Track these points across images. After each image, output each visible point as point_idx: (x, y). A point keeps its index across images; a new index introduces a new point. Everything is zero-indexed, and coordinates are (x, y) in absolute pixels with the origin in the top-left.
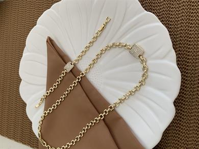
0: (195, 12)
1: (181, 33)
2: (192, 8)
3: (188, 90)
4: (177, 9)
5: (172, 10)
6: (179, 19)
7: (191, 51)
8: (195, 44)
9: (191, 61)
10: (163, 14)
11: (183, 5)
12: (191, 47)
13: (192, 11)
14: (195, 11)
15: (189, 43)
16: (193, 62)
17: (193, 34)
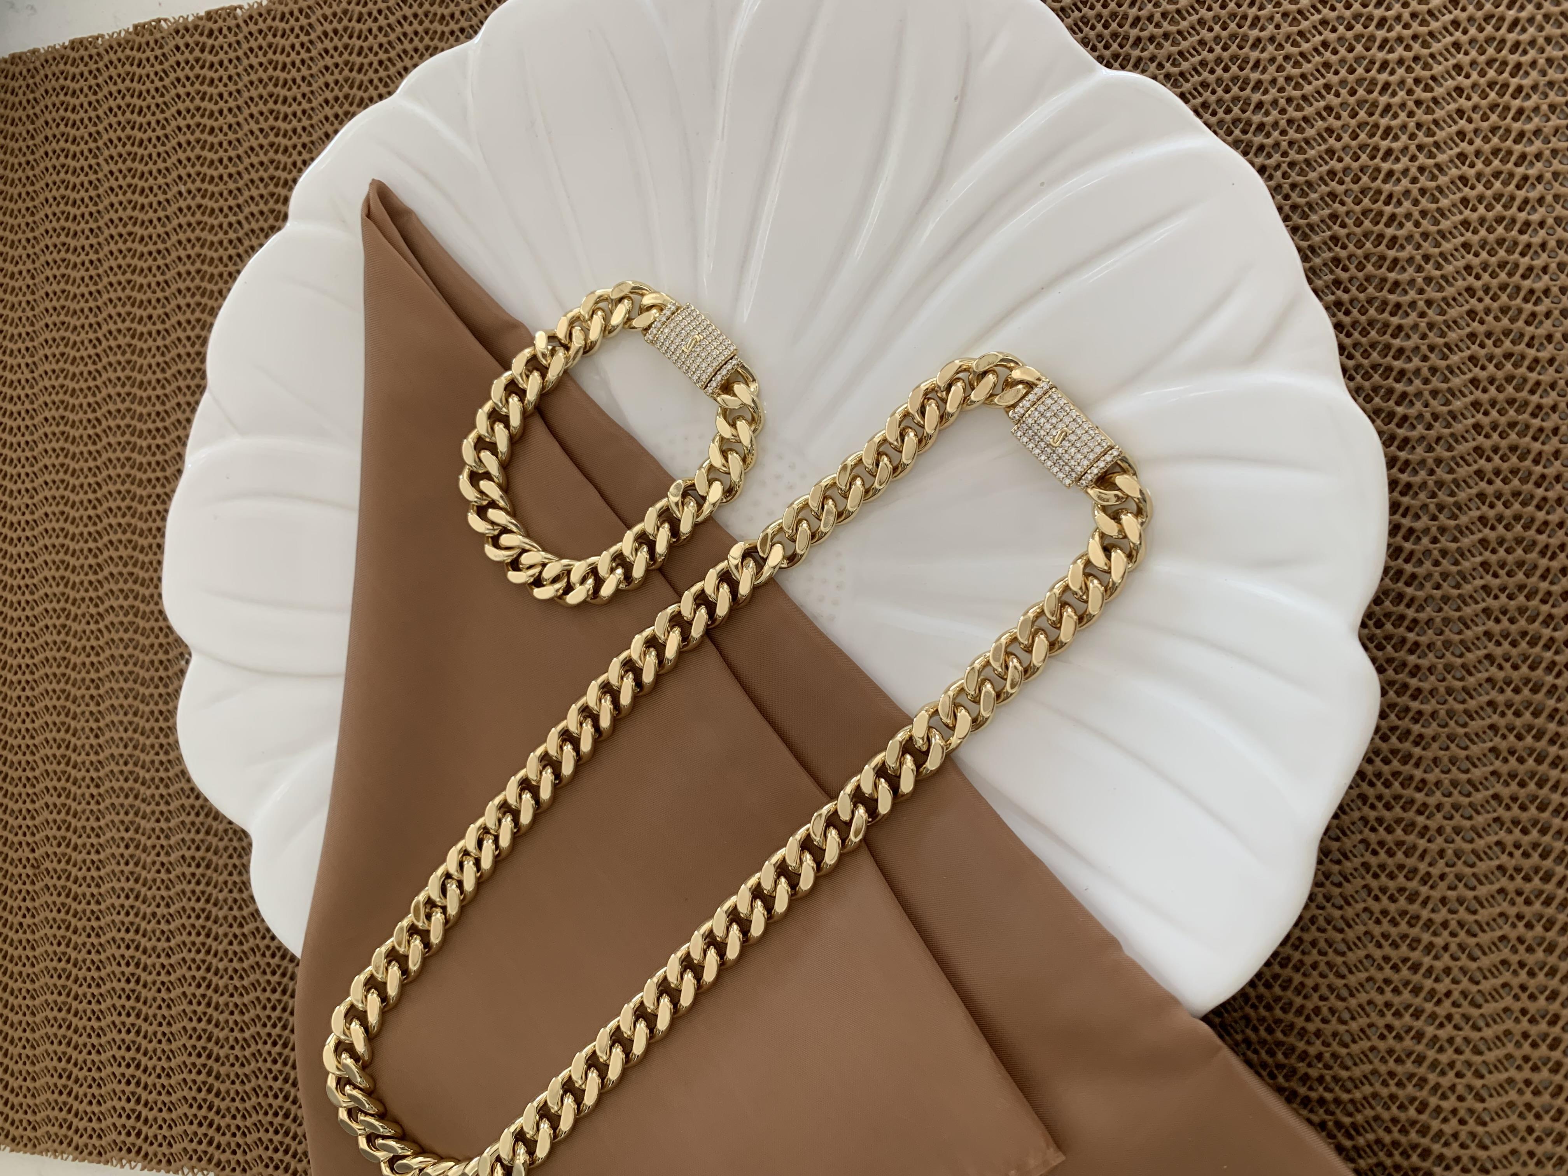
0: (1401, 62)
1: (1333, 195)
2: (1381, 34)
3: (1427, 553)
4: (1289, 48)
5: (1255, 55)
6: (1309, 111)
7: (1413, 304)
8: (1427, 258)
9: (1416, 361)
10: (1205, 85)
11: (1324, 22)
12: (1404, 277)
13: (1381, 56)
14: (1400, 50)
15: (1392, 253)
16: (1433, 370)
17: (1407, 193)
